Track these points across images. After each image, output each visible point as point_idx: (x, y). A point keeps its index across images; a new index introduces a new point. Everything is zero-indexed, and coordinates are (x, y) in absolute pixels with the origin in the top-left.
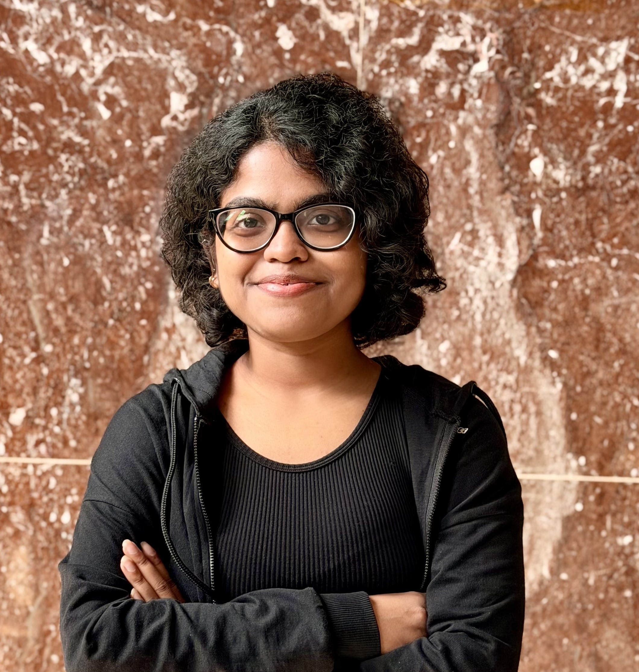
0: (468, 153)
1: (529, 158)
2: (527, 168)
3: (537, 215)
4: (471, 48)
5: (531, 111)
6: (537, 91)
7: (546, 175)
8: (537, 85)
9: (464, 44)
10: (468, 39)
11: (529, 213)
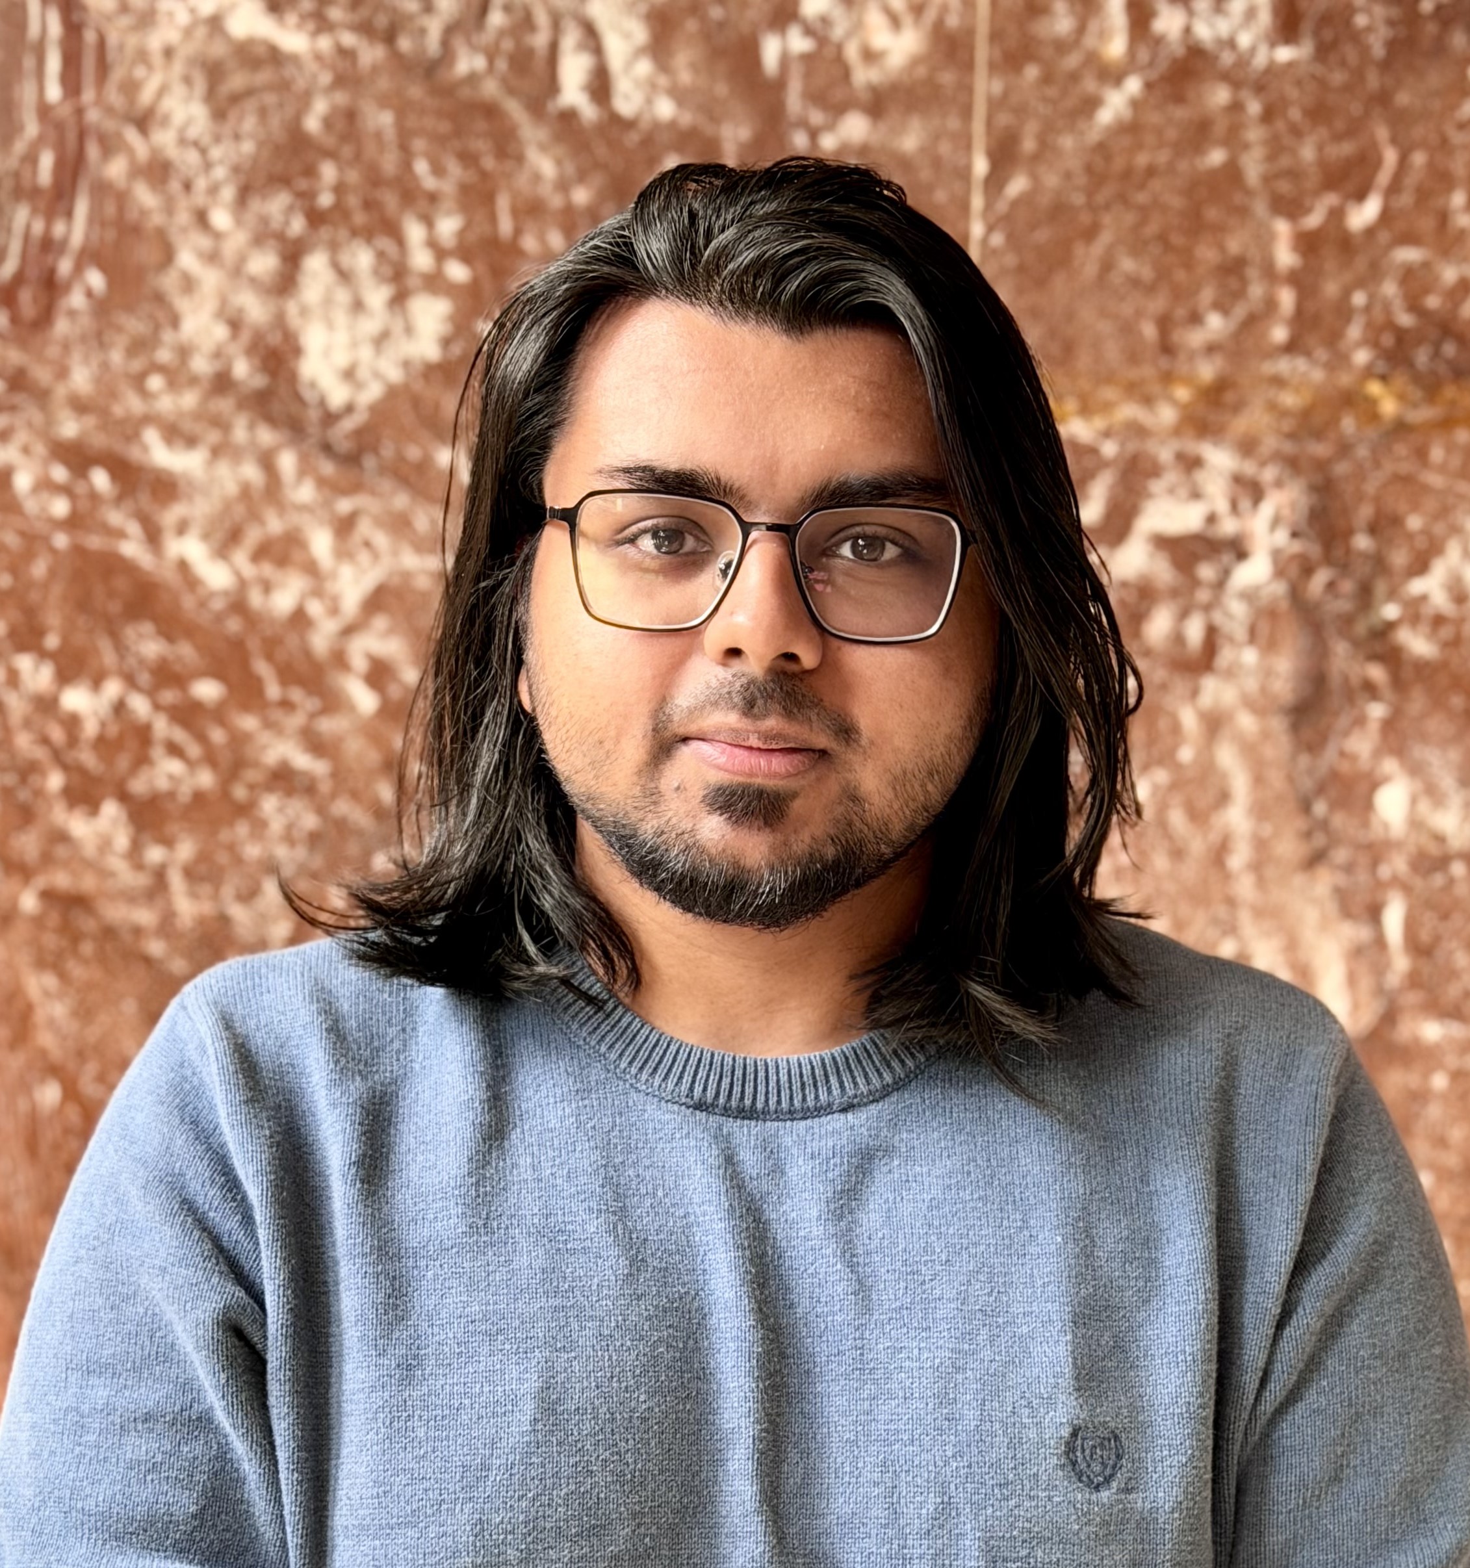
0: (1224, 776)
1: (1374, 783)
2: (1368, 805)
3: (1394, 918)
4: (1228, 527)
5: (1377, 673)
6: (1390, 627)
7: (1415, 823)
8: (1391, 611)
9: (1212, 519)
10: (1222, 505)
11: (1374, 913)
